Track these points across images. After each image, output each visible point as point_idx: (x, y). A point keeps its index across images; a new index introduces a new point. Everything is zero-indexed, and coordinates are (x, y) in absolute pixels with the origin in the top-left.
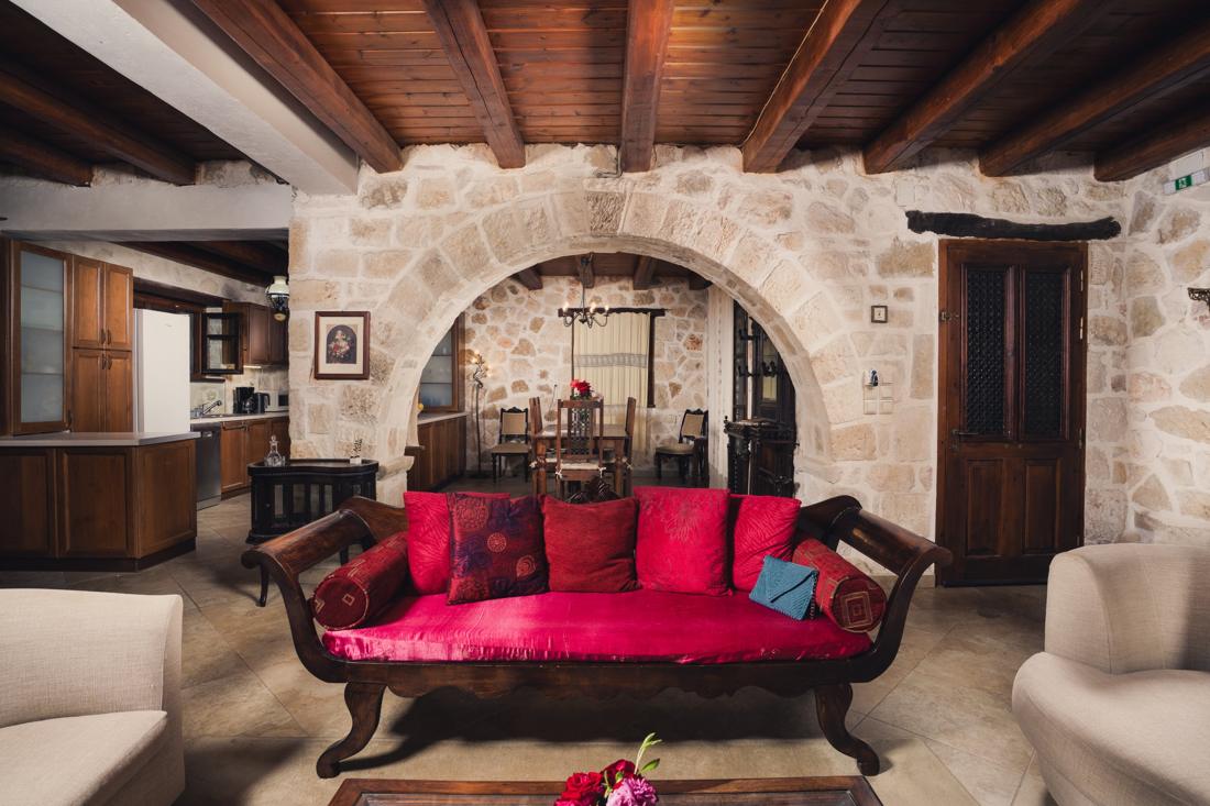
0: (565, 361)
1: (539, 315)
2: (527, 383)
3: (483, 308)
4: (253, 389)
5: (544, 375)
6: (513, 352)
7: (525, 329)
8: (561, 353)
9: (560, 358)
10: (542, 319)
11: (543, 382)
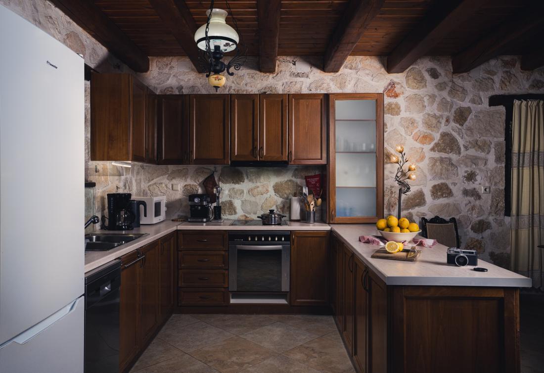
0: (498, 160)
1: (466, 104)
2: (451, 187)
3: (396, 96)
4: (130, 195)
5: (471, 177)
6: (433, 149)
7: (447, 121)
8: (493, 150)
9: (492, 157)
10: (469, 110)
11: (470, 186)
